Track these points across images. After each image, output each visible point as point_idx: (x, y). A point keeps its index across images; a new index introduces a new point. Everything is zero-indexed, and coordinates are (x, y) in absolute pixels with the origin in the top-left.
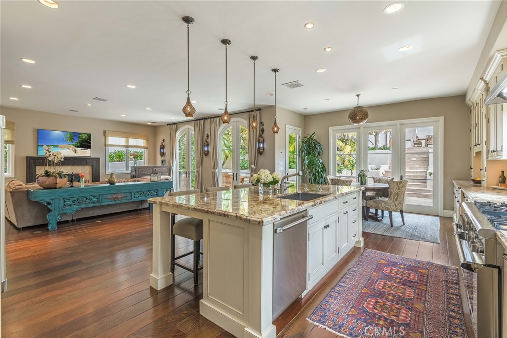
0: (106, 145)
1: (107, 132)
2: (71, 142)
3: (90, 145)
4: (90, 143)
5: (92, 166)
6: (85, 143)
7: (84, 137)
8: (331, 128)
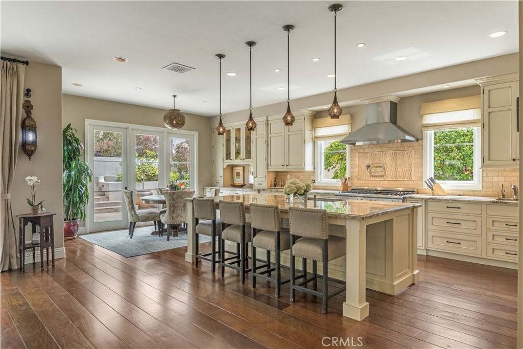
8: (87, 122)
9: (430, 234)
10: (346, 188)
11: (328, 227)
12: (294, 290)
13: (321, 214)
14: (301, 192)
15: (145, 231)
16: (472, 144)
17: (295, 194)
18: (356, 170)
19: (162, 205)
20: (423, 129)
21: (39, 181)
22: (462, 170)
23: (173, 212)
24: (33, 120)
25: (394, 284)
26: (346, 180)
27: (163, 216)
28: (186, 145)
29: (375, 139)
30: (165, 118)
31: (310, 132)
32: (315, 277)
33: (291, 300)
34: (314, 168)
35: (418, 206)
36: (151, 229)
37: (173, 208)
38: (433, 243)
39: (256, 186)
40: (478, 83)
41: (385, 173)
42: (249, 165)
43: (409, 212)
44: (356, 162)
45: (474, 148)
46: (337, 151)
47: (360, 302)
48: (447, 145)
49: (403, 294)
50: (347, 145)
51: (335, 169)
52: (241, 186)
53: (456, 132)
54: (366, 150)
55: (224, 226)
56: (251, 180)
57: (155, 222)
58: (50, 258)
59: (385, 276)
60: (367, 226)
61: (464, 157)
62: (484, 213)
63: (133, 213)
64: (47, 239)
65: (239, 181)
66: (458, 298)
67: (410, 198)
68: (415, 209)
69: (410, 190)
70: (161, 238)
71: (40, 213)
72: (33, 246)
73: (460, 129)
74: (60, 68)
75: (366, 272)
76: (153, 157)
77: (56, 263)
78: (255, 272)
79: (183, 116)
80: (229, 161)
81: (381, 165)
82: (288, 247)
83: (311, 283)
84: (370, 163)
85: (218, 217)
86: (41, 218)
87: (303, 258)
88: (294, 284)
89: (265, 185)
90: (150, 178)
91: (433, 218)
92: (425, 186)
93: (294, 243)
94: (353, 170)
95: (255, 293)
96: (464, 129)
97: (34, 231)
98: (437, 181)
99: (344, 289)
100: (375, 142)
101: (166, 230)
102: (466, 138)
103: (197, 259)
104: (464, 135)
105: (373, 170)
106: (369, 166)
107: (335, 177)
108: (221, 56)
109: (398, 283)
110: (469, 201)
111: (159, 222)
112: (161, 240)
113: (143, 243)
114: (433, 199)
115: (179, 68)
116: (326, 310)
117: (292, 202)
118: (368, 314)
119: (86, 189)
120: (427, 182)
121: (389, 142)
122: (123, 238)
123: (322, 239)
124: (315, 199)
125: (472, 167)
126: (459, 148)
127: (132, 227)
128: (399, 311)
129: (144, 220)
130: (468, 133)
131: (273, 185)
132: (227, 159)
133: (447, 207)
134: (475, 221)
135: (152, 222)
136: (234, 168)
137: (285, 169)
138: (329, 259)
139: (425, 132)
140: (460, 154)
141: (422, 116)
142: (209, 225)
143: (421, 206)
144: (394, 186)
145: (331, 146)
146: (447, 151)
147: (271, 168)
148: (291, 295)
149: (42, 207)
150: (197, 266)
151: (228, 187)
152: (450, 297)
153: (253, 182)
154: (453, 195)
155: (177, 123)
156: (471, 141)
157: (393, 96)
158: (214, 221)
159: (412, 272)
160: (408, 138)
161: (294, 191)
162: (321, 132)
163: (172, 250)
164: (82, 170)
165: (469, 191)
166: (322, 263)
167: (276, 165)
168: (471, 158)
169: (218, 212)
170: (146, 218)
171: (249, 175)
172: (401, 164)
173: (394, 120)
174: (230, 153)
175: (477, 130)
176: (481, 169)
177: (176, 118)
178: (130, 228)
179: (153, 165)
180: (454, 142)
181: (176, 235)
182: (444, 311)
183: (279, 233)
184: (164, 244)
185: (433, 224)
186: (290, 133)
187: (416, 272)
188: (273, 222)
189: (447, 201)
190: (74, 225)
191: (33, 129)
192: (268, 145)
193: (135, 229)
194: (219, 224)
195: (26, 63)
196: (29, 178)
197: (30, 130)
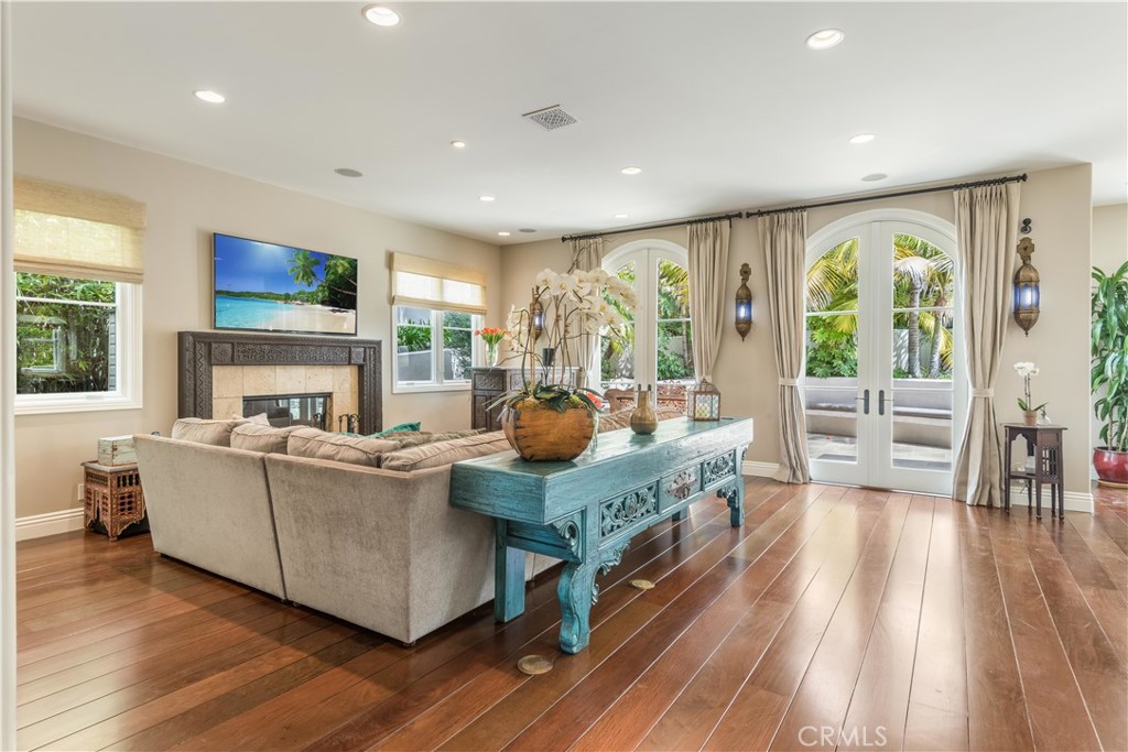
0: (392, 301)
1: (396, 256)
2: (305, 283)
3: (355, 297)
4: (354, 289)
5: (361, 368)
6: (342, 293)
7: (340, 270)
21: (1038, 370)
24: (1032, 268)
64: (1053, 471)
71: (1039, 422)
74: (1090, 165)
86: (1038, 433)
97: (1031, 453)
149: (1044, 414)
191: (1033, 284)
195: (1024, 178)
196: (1020, 364)
197: (1026, 286)
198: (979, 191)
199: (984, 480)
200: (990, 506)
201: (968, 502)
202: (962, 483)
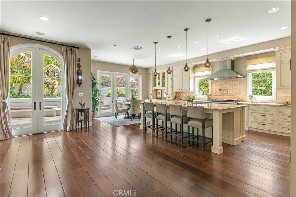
8: (98, 71)
9: (250, 120)
10: (209, 99)
11: (205, 114)
12: (189, 141)
13: (202, 108)
14: (191, 100)
15: (121, 117)
16: (271, 79)
17: (188, 101)
18: (214, 91)
19: (128, 106)
20: (247, 72)
21: (84, 95)
22: (266, 91)
23: (133, 109)
24: (81, 71)
25: (234, 140)
26: (209, 96)
27: (129, 110)
28: (135, 81)
29: (223, 77)
30: (130, 69)
31: (192, 74)
32: (198, 136)
33: (188, 145)
34: (194, 91)
35: (245, 107)
36: (124, 116)
37: (134, 107)
38: (252, 124)
39: (167, 98)
40: (274, 50)
41: (228, 92)
42: (164, 89)
43: (241, 109)
44: (214, 88)
45: (272, 81)
46: (204, 83)
47: (219, 146)
48: (258, 79)
49: (238, 145)
50: (210, 80)
51: (203, 91)
52: (160, 99)
53: (263, 73)
54: (219, 82)
55: (158, 114)
56: (165, 96)
57: (125, 113)
58: (88, 126)
59: (230, 137)
60: (222, 114)
61: (267, 85)
62: (278, 110)
63: (117, 109)
64: (86, 119)
65: (159, 96)
66: (265, 148)
67: (240, 103)
68: (243, 108)
69: (239, 100)
70: (128, 120)
71: (84, 108)
72: (81, 121)
73: (265, 72)
74: (91, 49)
75: (222, 135)
76: (122, 86)
77: (90, 128)
78: (171, 133)
79: (137, 68)
80: (155, 87)
81: (226, 89)
82: (186, 122)
83: (196, 139)
84: (221, 88)
85: (155, 111)
86: (84, 110)
87: (192, 127)
88: (189, 138)
89: (171, 98)
90: (120, 95)
91: (252, 113)
92: (248, 98)
93: (189, 121)
94: (212, 91)
95: (171, 141)
96: (267, 72)
97: (81, 115)
98: (253, 96)
99: (212, 141)
100: (223, 78)
101: (130, 117)
102: (268, 76)
103: (146, 128)
104: (267, 75)
105: (222, 91)
106: (220, 89)
107: (203, 94)
108: (156, 43)
109: (236, 140)
110: (270, 105)
111: (127, 113)
112: (129, 121)
113: (121, 122)
114: (252, 104)
115: (137, 48)
116: (204, 149)
117: (187, 104)
118: (223, 152)
119: (98, 99)
120: (249, 96)
121: (230, 78)
122: (113, 119)
123: (202, 119)
124: (197, 104)
125: (271, 90)
126: (264, 81)
127: (116, 115)
128: (237, 152)
129: (121, 112)
130: (269, 74)
131: (175, 98)
132: (154, 87)
133: (259, 108)
134: (273, 114)
135: (124, 113)
136: (157, 91)
137: (180, 91)
138: (205, 127)
139: (248, 73)
140: (265, 84)
141: (246, 66)
142: (151, 113)
143: (246, 106)
144: (232, 98)
145: (201, 81)
146: (259, 82)
147: (174, 91)
148: (188, 143)
149: (84, 106)
150: (145, 131)
151: (154, 99)
152: (260, 147)
153: (166, 97)
154: (262, 102)
155: (135, 71)
156: (271, 77)
157: (232, 57)
158: (153, 112)
159: (242, 136)
160: (239, 76)
161: (188, 100)
162: (197, 74)
163: (133, 124)
164: (97, 91)
165: (270, 101)
166: (202, 129)
167: (176, 89)
168: (271, 85)
169: (155, 108)
170: (122, 111)
171: (164, 94)
172: (236, 88)
173: (232, 68)
174: (155, 84)
175: (274, 73)
176: (276, 91)
177: (134, 69)
178: (115, 116)
179: (122, 90)
180: (262, 78)
181: (134, 119)
182: (258, 152)
183: (182, 117)
184: (130, 122)
185: (252, 116)
186: (183, 75)
187: (244, 136)
188: (180, 112)
189: (259, 105)
190: (93, 114)
191: (81, 74)
192: (173, 80)
193: (118, 116)
194: (156, 113)
195: (79, 48)
196: (80, 94)
197: (80, 75)
198: (69, 48)
199: (71, 124)
200: (73, 130)
201: (68, 130)
202: (65, 126)
